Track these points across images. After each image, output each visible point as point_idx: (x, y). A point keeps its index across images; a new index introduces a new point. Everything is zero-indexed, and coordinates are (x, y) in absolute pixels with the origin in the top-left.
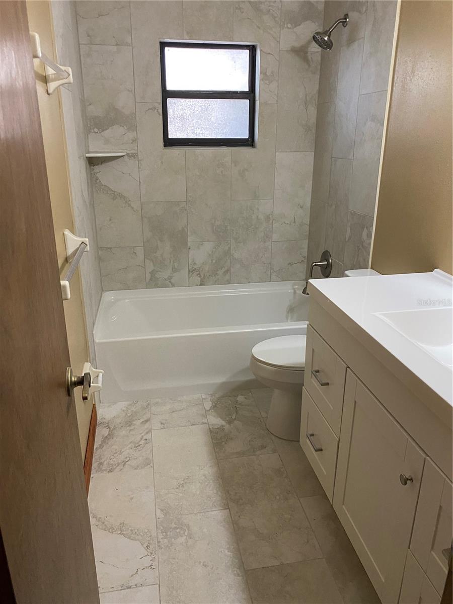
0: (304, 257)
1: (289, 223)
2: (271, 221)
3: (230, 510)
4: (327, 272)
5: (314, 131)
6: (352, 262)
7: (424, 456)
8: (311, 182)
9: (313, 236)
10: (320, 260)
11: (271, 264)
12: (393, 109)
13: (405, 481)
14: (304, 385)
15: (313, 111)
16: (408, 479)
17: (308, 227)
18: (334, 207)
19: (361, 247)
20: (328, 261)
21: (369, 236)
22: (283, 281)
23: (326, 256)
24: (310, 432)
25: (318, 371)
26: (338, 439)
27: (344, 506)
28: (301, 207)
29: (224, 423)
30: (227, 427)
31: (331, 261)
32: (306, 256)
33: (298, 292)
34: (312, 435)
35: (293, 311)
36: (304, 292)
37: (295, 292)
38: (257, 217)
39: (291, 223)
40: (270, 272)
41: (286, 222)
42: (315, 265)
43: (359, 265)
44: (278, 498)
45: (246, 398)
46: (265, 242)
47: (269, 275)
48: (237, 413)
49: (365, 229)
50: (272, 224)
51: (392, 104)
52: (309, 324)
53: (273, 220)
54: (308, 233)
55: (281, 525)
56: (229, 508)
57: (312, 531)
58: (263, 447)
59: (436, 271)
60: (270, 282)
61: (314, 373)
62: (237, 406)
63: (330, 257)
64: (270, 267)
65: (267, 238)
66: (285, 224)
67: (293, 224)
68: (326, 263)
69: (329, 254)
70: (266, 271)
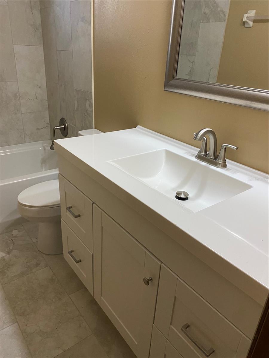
0: (48, 123)
2: (18, 98)
3: (18, 323)
4: (65, 133)
5: (40, 30)
6: (81, 125)
7: (160, 263)
8: (44, 69)
9: (51, 108)
10: (59, 125)
11: (23, 130)
12: (96, 12)
13: (148, 282)
14: (62, 217)
15: (37, 15)
16: (149, 280)
17: (47, 102)
18: (63, 86)
19: (86, 114)
20: (65, 125)
21: (91, 106)
22: (35, 141)
23: (62, 121)
24: (70, 250)
25: (71, 207)
26: (92, 254)
27: (102, 298)
28: (40, 87)
29: (4, 255)
30: (7, 257)
32: (49, 122)
33: (47, 148)
34: (73, 251)
35: (46, 163)
36: (51, 148)
37: (45, 149)
38: (7, 94)
39: (34, 99)
40: (23, 136)
41: (30, 99)
42: (56, 129)
43: (87, 127)
44: (54, 300)
45: (19, 231)
46: (16, 114)
47: (24, 138)
48: (14, 244)
49: (87, 101)
50: (19, 100)
51: (95, 9)
52: (60, 173)
53: (20, 97)
54: (48, 106)
55: (59, 320)
56: (17, 322)
57: (82, 317)
58: (37, 265)
59: (138, 127)
60: (25, 143)
61: (68, 209)
62: (13, 239)
63: (66, 122)
64: (23, 132)
65: (18, 111)
66: (30, 100)
67: (36, 100)
68: (64, 127)
69: (64, 120)
70: (21, 136)
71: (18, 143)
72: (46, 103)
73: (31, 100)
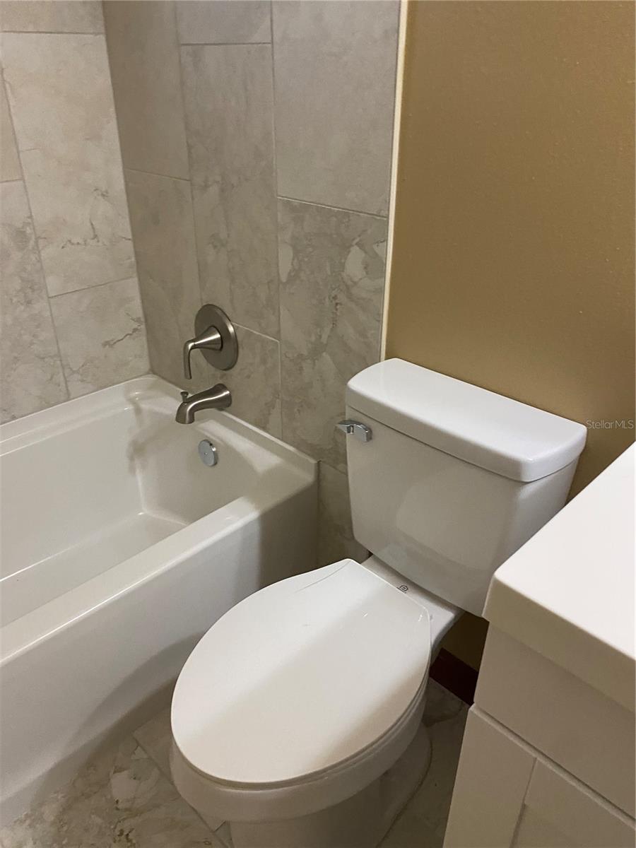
0: (138, 320)
1: (81, 241)
2: (32, 243)
6: (313, 339)
11: (59, 356)
17: (130, 244)
18: (214, 190)
19: (342, 298)
20: (222, 331)
21: (373, 266)
22: (102, 388)
23: (210, 318)
28: (103, 195)
31: (231, 329)
32: (141, 316)
37: (138, 411)
39: (89, 240)
40: (61, 376)
41: (75, 241)
46: (29, 302)
47: (63, 384)
49: (355, 249)
50: (36, 249)
53: (37, 239)
54: (133, 259)
60: (68, 399)
63: (227, 321)
64: (59, 362)
65: (33, 291)
66: (73, 244)
67: (92, 242)
68: (218, 336)
69: (219, 312)
70: (52, 378)
71: (46, 403)
72: (128, 247)
73: (78, 243)
